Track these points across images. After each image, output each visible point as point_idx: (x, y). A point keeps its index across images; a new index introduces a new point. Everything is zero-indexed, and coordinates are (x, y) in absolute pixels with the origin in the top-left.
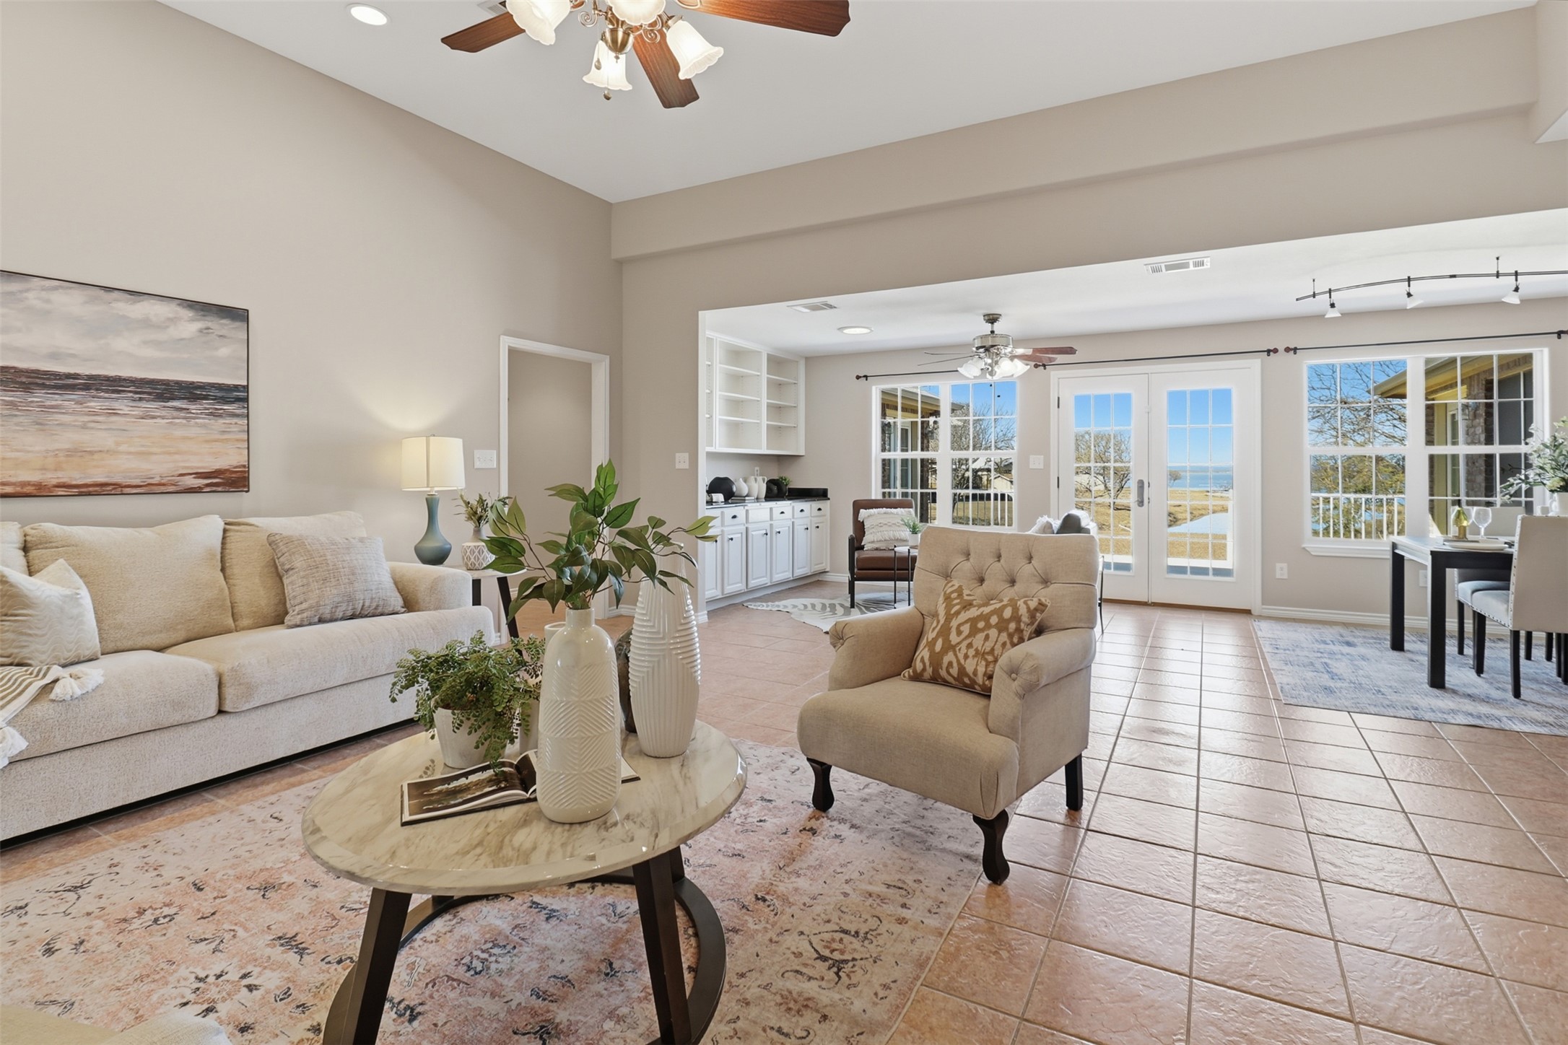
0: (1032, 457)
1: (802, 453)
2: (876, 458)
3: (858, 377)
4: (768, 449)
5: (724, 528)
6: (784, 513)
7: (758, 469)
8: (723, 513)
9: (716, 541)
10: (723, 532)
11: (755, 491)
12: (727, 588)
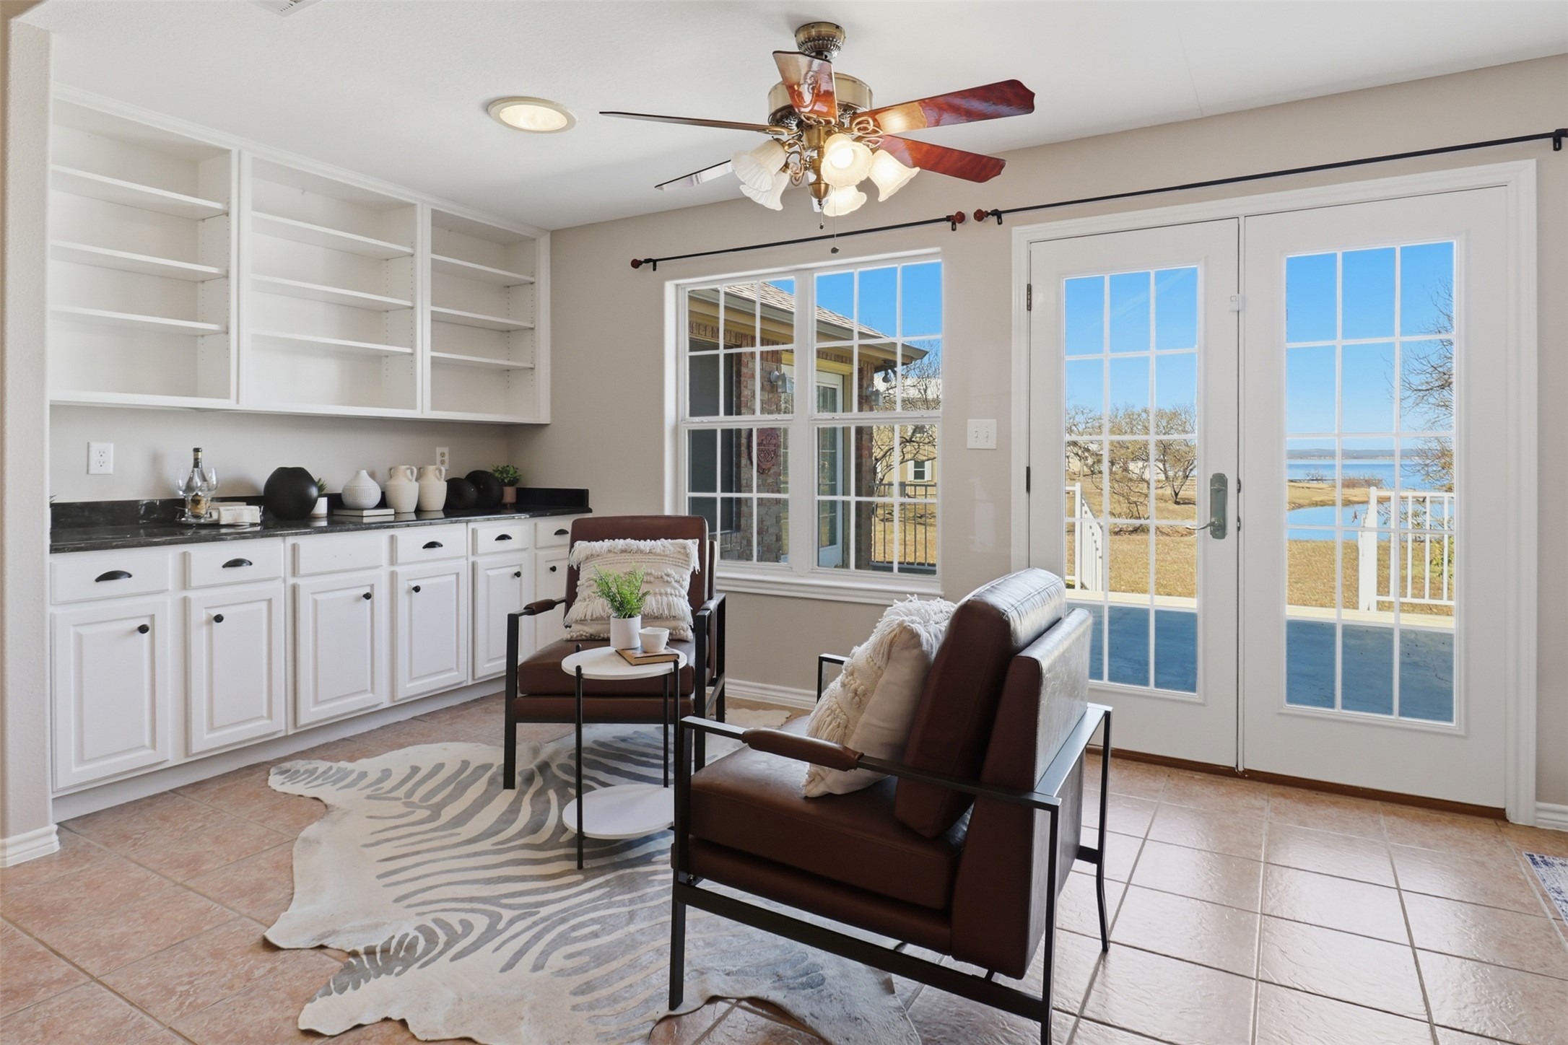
0: (973, 424)
1: (543, 418)
2: (676, 429)
3: (636, 264)
4: (433, 408)
5: (189, 594)
6: (441, 545)
7: (446, 450)
8: (185, 556)
9: (143, 629)
10: (185, 602)
11: (407, 495)
12: (206, 737)
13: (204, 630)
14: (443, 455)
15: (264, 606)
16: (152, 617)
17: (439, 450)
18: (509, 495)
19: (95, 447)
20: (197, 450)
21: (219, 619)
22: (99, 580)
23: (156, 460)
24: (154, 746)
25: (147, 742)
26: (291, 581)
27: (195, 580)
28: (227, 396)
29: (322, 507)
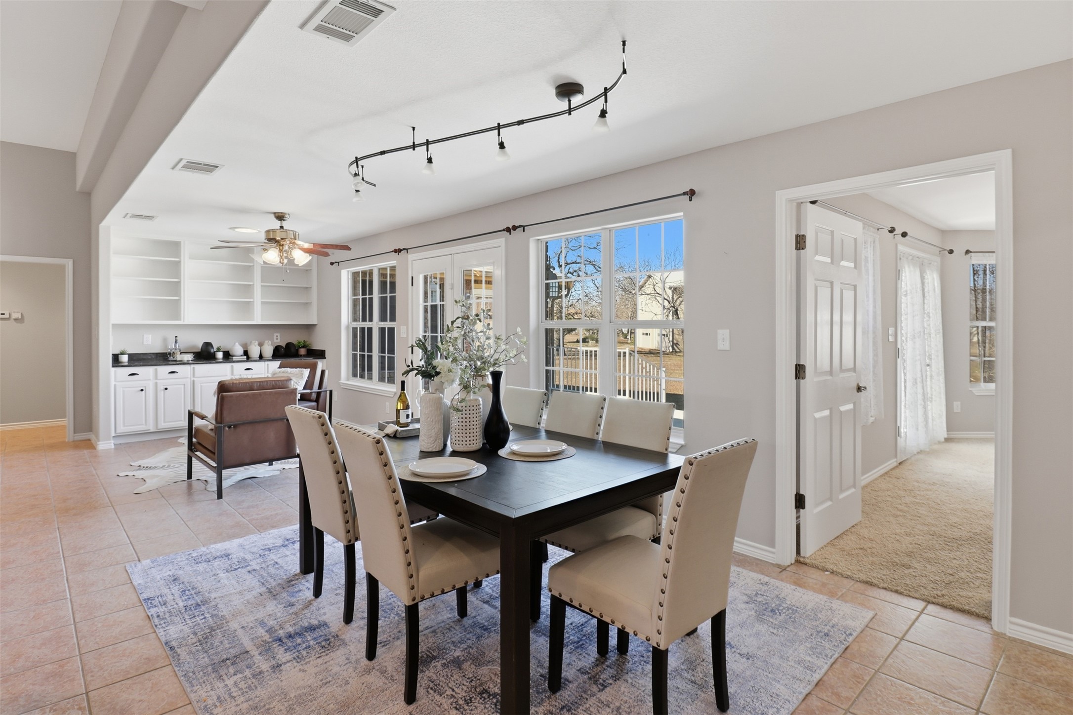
1: (315, 322)
2: (348, 327)
4: (262, 320)
5: (158, 381)
6: (252, 369)
7: (278, 335)
8: (156, 369)
9: (142, 390)
10: (156, 383)
11: (255, 352)
12: (163, 424)
13: (162, 392)
14: (277, 336)
15: (182, 386)
16: (145, 387)
17: (275, 335)
18: (303, 351)
19: (145, 336)
20: (176, 337)
21: (166, 389)
22: (130, 375)
23: (165, 340)
24: (146, 425)
25: (144, 422)
26: (193, 379)
27: (159, 377)
28: (180, 320)
29: (220, 355)
